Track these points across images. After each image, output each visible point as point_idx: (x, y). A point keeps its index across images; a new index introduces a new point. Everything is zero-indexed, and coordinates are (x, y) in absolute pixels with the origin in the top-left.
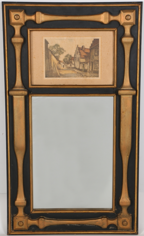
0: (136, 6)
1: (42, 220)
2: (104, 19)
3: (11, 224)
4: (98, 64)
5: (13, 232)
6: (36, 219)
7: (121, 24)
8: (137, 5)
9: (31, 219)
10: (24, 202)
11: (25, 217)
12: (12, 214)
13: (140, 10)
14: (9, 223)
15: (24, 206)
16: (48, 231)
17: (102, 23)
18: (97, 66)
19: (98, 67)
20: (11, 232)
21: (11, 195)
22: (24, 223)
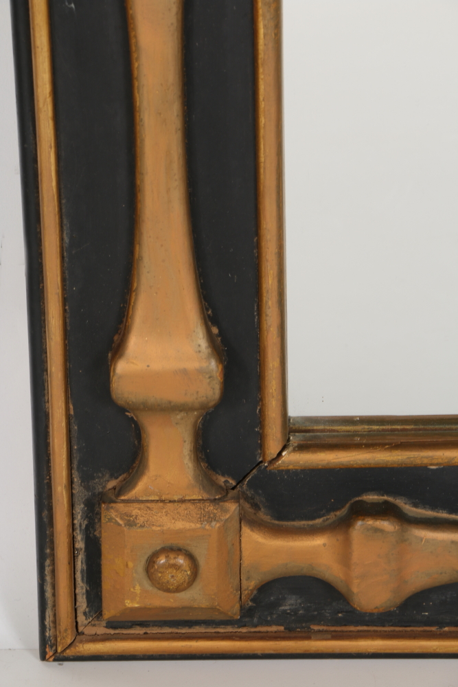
1: (377, 530)
3: (80, 565)
5: (95, 639)
6: (318, 521)
9: (267, 518)
10: (200, 371)
11: (214, 501)
12: (86, 478)
14: (53, 555)
15: (203, 407)
16: (441, 624)
20: (78, 633)
21: (65, 301)
22: (202, 562)
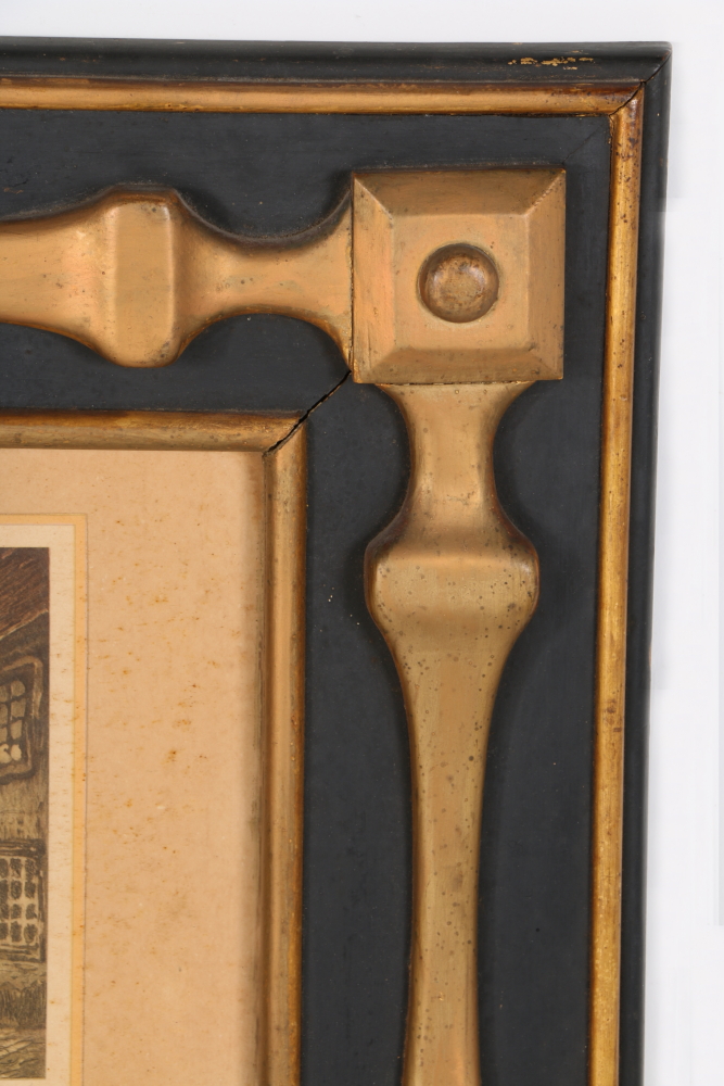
0: (572, 115)
2: (119, 301)
4: (39, 889)
7: (365, 365)
8: (587, 102)
13: (626, 169)
17: (80, 349)
18: (23, 922)
19: (31, 930)
